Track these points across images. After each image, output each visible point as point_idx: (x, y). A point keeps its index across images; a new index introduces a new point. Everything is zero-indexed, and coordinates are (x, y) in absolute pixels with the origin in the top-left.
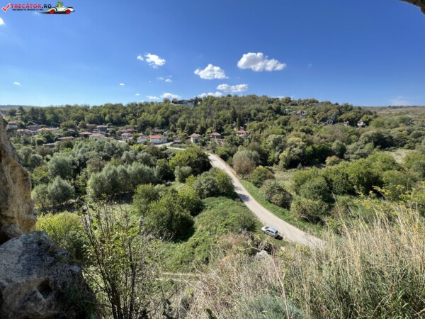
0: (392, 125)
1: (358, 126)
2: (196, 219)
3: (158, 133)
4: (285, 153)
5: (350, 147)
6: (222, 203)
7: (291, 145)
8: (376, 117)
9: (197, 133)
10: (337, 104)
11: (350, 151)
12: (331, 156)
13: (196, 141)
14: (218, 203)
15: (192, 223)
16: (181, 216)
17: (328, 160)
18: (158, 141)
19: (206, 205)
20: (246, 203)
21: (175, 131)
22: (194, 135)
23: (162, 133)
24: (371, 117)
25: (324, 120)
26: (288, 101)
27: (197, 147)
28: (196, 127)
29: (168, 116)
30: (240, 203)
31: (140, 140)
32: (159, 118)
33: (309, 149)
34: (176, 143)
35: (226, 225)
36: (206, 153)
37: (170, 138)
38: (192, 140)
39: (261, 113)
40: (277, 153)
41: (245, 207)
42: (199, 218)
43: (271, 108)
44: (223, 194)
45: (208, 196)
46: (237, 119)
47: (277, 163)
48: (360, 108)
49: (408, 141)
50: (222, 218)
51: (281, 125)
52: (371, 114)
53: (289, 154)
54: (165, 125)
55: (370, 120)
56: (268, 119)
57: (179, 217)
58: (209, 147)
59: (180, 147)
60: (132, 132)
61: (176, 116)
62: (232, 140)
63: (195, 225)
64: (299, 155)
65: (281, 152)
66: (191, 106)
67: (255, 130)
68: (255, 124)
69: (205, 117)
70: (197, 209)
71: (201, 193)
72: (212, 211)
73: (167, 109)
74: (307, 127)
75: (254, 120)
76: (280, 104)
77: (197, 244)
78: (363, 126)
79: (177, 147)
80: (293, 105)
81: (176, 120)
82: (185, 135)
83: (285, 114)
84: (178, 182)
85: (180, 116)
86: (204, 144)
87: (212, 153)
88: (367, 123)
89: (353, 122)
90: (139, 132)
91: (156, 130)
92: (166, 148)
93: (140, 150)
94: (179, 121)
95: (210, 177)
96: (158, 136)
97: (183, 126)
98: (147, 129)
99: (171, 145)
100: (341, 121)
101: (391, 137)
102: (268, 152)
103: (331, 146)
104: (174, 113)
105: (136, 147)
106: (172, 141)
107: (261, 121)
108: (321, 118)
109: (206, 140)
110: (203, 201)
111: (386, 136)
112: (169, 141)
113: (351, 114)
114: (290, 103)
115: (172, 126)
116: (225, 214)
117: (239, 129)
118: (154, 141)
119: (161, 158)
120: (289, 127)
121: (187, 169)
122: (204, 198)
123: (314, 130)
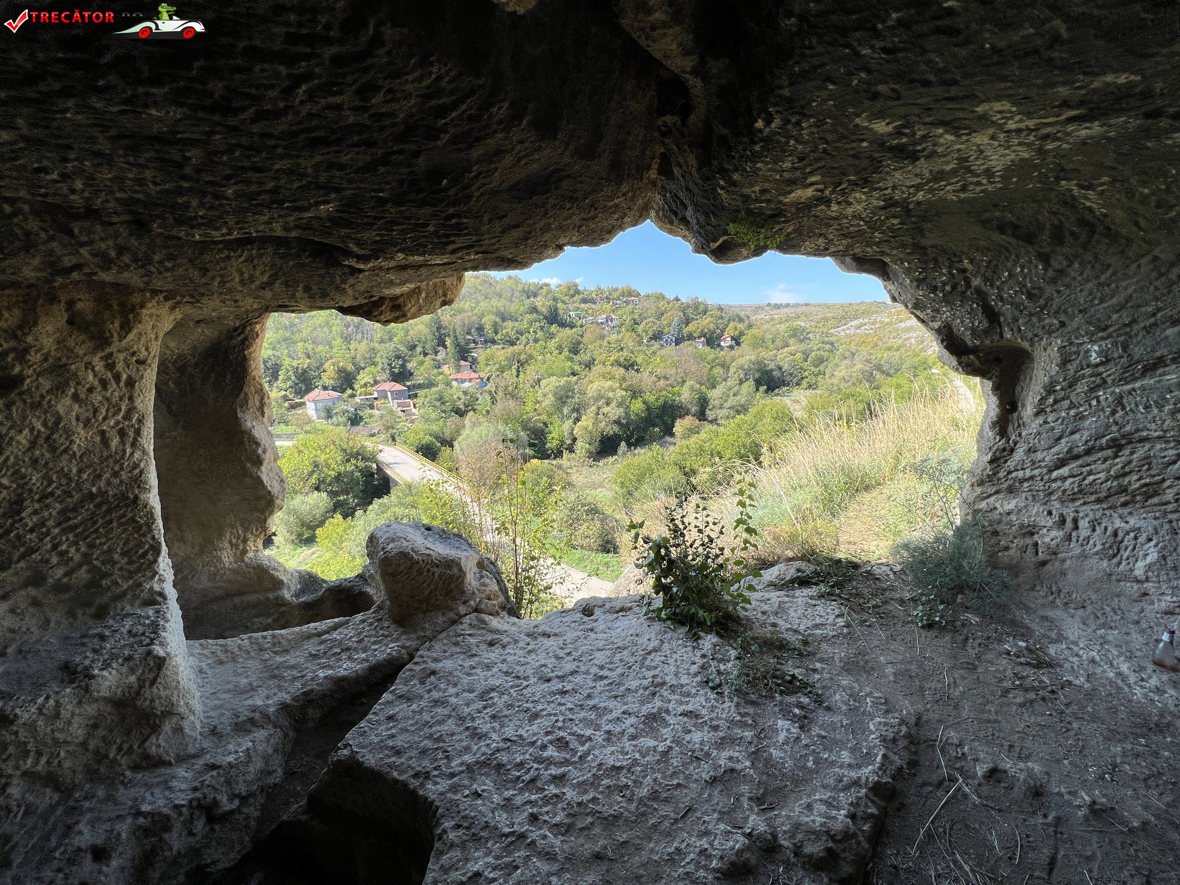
0: (778, 343)
1: (722, 348)
4: (587, 421)
5: (714, 395)
7: (597, 400)
8: (750, 326)
10: (677, 299)
11: (717, 402)
12: (682, 417)
13: (327, 413)
17: (679, 427)
22: (317, 394)
24: (741, 326)
25: (657, 336)
26: (574, 291)
28: (320, 369)
33: (637, 406)
38: (310, 409)
39: (509, 324)
40: (568, 424)
43: (534, 310)
46: (448, 342)
47: (571, 450)
48: (721, 309)
49: (806, 373)
51: (566, 353)
52: (741, 320)
53: (596, 422)
55: (742, 334)
56: (531, 337)
58: (375, 426)
62: (441, 400)
64: (617, 422)
65: (578, 420)
67: (502, 370)
68: (501, 353)
74: (625, 353)
75: (494, 342)
76: (555, 299)
78: (731, 347)
80: (584, 301)
83: (572, 326)
86: (355, 420)
87: (386, 442)
88: (737, 340)
89: (712, 341)
95: (399, 511)
100: (690, 337)
101: (780, 368)
102: (545, 424)
103: (679, 395)
107: (513, 344)
108: (650, 333)
109: (360, 407)
111: (772, 366)
113: (705, 323)
114: (577, 297)
117: (458, 369)
120: (586, 358)
121: (319, 500)
123: (639, 360)
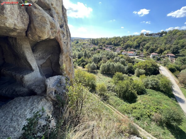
2: (139, 97)
3: (132, 51)
6: (159, 96)
9: (156, 53)
13: (154, 57)
14: (156, 95)
15: (137, 98)
16: (131, 92)
18: (132, 54)
19: (148, 92)
20: (180, 104)
21: (142, 50)
22: (154, 53)
23: (134, 51)
27: (153, 61)
28: (157, 49)
29: (141, 43)
30: (175, 102)
31: (123, 53)
32: (135, 43)
34: (140, 57)
35: (157, 108)
36: (158, 65)
37: (138, 54)
38: (151, 56)
41: (178, 105)
42: (141, 97)
44: (162, 91)
45: (151, 88)
50: (156, 104)
54: (137, 47)
57: (130, 92)
58: (162, 62)
59: (142, 59)
60: (120, 49)
61: (145, 42)
62: (184, 60)
63: (137, 99)
66: (158, 37)
69: (166, 44)
70: (142, 92)
71: (146, 86)
72: (151, 97)
73: (141, 38)
77: (135, 108)
79: (140, 59)
81: (144, 45)
82: (148, 53)
84: (135, 76)
85: (148, 42)
86: (159, 60)
87: (163, 65)
90: (124, 50)
91: (132, 49)
92: (134, 58)
93: (122, 57)
94: (146, 45)
95: (156, 79)
96: (132, 52)
97: (148, 48)
98: (128, 48)
99: (138, 58)
104: (144, 41)
105: (120, 56)
106: (139, 55)
109: (161, 57)
110: (146, 89)
112: (137, 55)
115: (141, 48)
116: (159, 103)
118: (130, 54)
119: (131, 62)
121: (143, 71)
122: (148, 89)
